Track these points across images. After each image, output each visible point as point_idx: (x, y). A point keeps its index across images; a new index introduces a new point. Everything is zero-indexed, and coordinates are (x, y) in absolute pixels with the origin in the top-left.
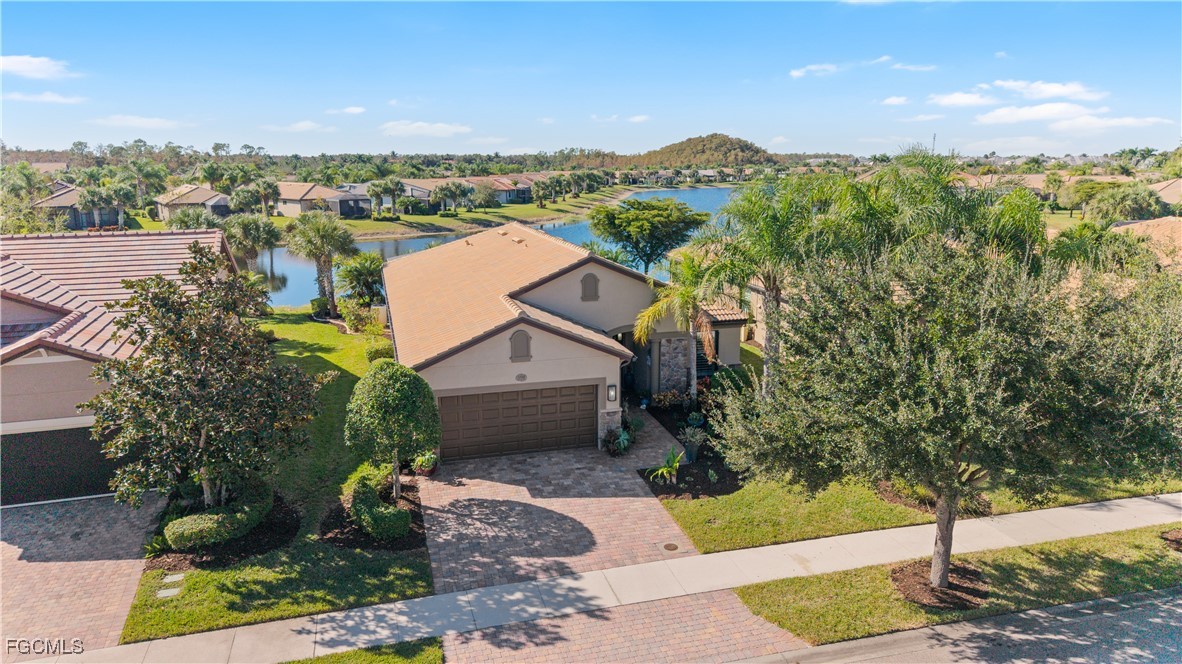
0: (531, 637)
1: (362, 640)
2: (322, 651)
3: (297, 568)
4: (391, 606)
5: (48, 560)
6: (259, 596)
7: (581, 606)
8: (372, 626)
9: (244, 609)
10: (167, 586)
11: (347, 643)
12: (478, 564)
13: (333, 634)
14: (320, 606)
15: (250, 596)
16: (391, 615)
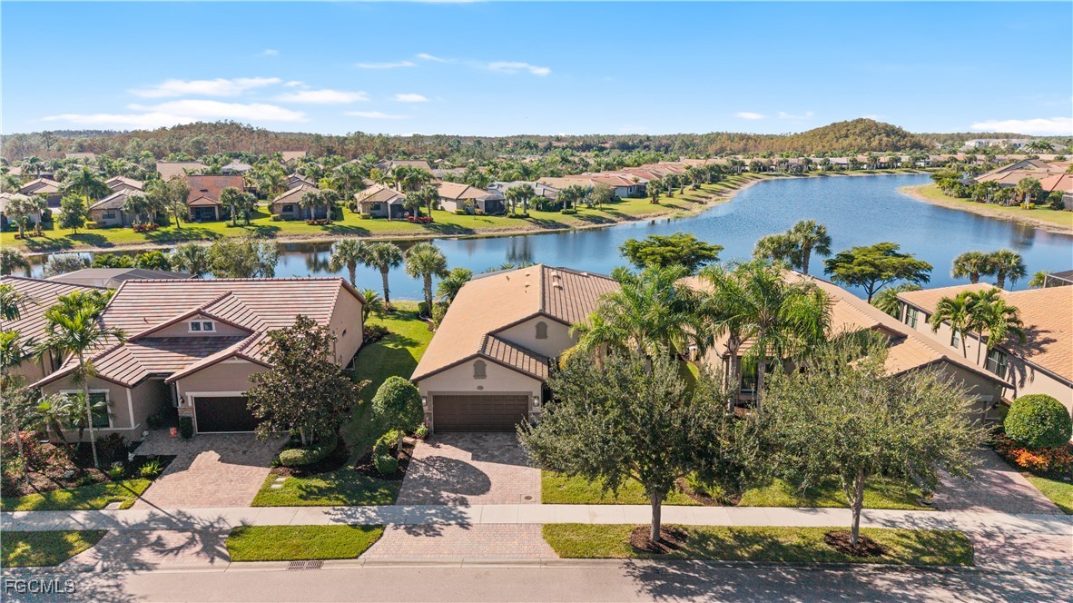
0: (426, 531)
1: (351, 521)
2: (332, 523)
3: (337, 482)
4: (371, 507)
5: (229, 463)
6: (315, 494)
7: (460, 521)
8: (358, 515)
9: (305, 499)
10: (277, 483)
11: (344, 521)
12: (423, 493)
13: (340, 516)
14: (339, 502)
15: (311, 493)
16: (369, 512)
